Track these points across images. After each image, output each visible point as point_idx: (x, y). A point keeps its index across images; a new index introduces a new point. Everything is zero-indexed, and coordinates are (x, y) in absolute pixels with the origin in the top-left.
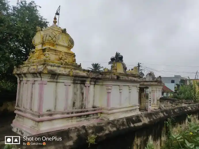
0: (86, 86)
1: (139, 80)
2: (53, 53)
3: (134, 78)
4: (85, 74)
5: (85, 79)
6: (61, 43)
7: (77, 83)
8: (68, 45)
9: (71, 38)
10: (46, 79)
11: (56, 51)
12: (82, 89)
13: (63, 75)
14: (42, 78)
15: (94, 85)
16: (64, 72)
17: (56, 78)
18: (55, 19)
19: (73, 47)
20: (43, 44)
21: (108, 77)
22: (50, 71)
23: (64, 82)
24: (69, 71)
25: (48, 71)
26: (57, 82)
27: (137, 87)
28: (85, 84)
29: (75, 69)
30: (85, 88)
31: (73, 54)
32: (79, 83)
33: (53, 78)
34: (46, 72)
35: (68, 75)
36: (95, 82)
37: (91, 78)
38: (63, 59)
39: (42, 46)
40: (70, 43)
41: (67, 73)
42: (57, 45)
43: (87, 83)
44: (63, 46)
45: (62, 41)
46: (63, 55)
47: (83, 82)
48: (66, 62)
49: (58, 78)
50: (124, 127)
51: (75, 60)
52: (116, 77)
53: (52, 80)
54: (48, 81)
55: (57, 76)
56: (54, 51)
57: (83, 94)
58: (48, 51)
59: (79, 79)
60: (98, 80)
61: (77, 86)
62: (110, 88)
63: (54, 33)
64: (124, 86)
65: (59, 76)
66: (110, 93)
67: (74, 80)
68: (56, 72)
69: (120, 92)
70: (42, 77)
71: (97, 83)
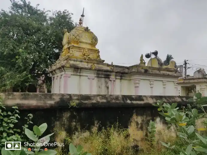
0: (111, 81)
1: (175, 75)
2: (77, 50)
3: (168, 73)
4: (109, 68)
5: (109, 73)
6: (84, 41)
7: (101, 77)
8: (92, 42)
9: (95, 36)
10: (69, 72)
11: (80, 48)
12: (106, 83)
13: (86, 69)
14: (66, 72)
15: (121, 79)
16: (86, 67)
17: (79, 72)
18: (80, 20)
19: (96, 44)
20: (69, 43)
21: (134, 70)
22: (72, 65)
23: (87, 76)
24: (92, 66)
25: (70, 65)
26: (80, 76)
27: (175, 82)
28: (109, 78)
29: (98, 64)
30: (110, 82)
31: (97, 50)
32: (103, 77)
33: (76, 71)
34: (68, 65)
35: (90, 69)
36: (121, 76)
37: (116, 73)
38: (86, 54)
39: (68, 45)
40: (93, 40)
41: (90, 67)
42: (80, 42)
43: (113, 77)
44: (86, 43)
45: (86, 39)
46: (86, 52)
47: (107, 77)
48: (89, 58)
49: (81, 72)
50: (118, 102)
51: (99, 56)
52: (143, 71)
53: (75, 73)
54: (71, 75)
55: (79, 70)
56: (78, 48)
57: (108, 88)
58: (72, 49)
59: (103, 73)
60: (124, 75)
61: (101, 80)
62: (137, 82)
63: (78, 32)
64: (155, 80)
65: (82, 70)
66: (138, 88)
67: (98, 74)
68: (79, 66)
69: (151, 87)
70: (65, 70)
71: (123, 78)
